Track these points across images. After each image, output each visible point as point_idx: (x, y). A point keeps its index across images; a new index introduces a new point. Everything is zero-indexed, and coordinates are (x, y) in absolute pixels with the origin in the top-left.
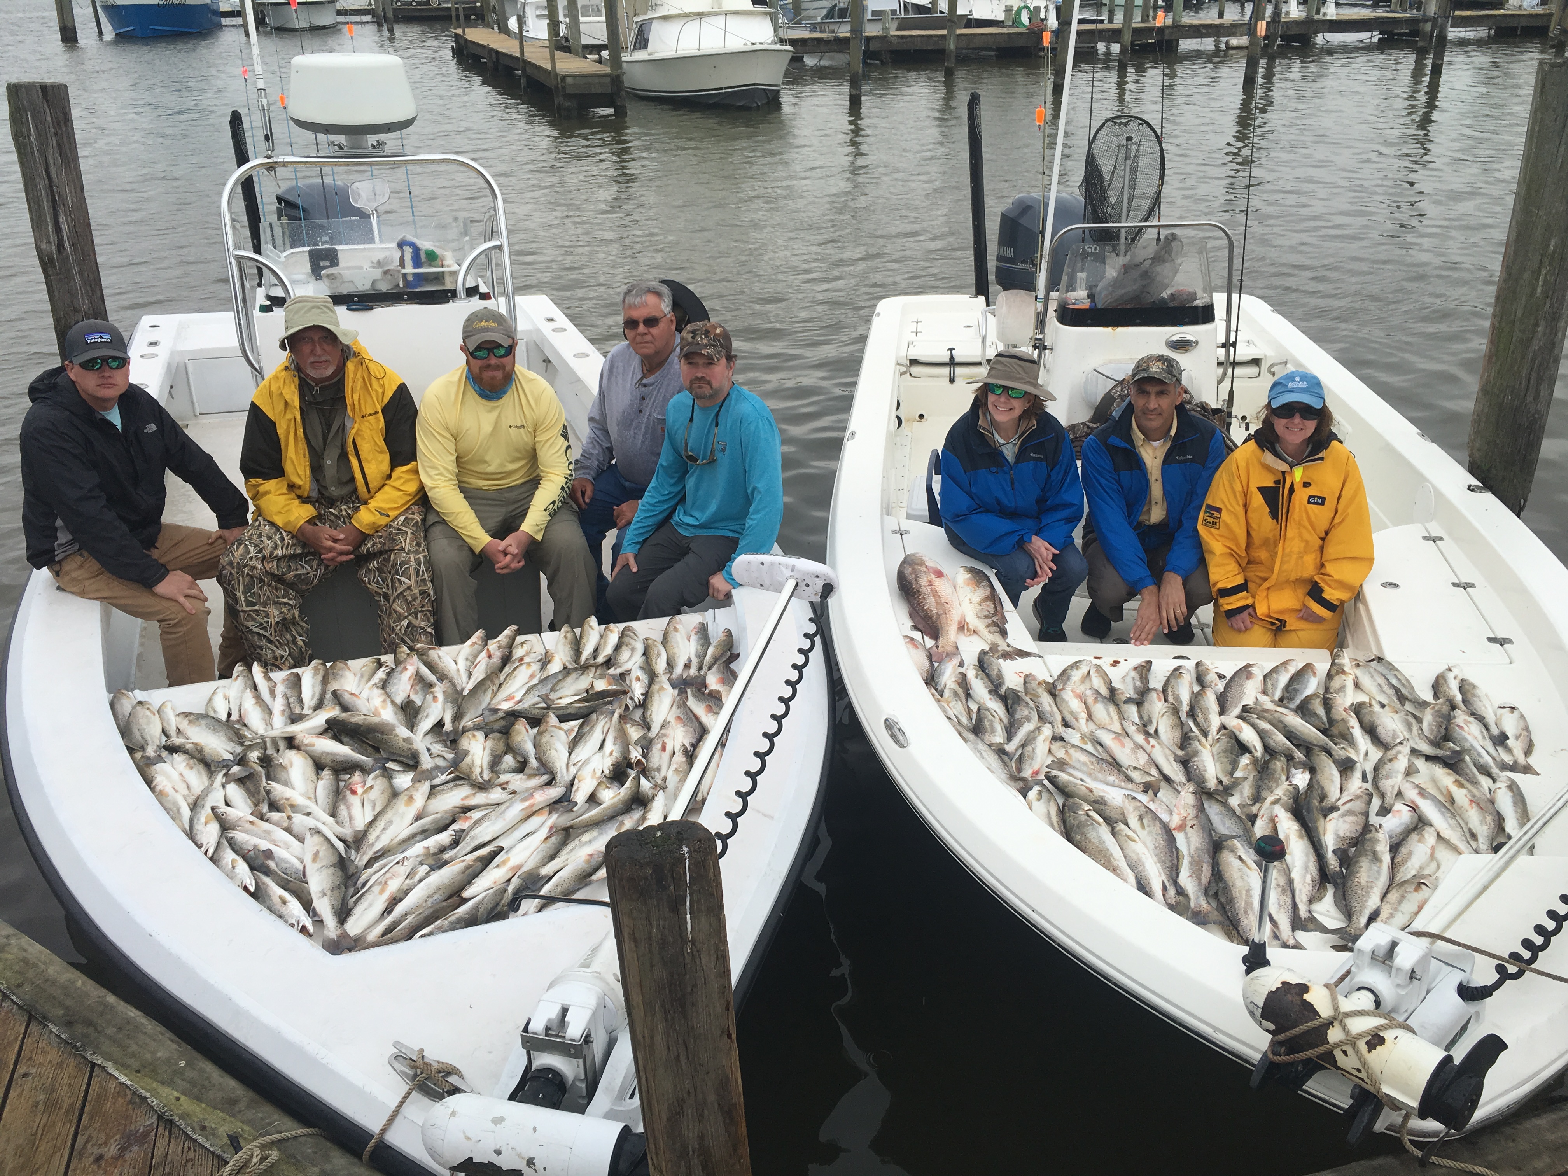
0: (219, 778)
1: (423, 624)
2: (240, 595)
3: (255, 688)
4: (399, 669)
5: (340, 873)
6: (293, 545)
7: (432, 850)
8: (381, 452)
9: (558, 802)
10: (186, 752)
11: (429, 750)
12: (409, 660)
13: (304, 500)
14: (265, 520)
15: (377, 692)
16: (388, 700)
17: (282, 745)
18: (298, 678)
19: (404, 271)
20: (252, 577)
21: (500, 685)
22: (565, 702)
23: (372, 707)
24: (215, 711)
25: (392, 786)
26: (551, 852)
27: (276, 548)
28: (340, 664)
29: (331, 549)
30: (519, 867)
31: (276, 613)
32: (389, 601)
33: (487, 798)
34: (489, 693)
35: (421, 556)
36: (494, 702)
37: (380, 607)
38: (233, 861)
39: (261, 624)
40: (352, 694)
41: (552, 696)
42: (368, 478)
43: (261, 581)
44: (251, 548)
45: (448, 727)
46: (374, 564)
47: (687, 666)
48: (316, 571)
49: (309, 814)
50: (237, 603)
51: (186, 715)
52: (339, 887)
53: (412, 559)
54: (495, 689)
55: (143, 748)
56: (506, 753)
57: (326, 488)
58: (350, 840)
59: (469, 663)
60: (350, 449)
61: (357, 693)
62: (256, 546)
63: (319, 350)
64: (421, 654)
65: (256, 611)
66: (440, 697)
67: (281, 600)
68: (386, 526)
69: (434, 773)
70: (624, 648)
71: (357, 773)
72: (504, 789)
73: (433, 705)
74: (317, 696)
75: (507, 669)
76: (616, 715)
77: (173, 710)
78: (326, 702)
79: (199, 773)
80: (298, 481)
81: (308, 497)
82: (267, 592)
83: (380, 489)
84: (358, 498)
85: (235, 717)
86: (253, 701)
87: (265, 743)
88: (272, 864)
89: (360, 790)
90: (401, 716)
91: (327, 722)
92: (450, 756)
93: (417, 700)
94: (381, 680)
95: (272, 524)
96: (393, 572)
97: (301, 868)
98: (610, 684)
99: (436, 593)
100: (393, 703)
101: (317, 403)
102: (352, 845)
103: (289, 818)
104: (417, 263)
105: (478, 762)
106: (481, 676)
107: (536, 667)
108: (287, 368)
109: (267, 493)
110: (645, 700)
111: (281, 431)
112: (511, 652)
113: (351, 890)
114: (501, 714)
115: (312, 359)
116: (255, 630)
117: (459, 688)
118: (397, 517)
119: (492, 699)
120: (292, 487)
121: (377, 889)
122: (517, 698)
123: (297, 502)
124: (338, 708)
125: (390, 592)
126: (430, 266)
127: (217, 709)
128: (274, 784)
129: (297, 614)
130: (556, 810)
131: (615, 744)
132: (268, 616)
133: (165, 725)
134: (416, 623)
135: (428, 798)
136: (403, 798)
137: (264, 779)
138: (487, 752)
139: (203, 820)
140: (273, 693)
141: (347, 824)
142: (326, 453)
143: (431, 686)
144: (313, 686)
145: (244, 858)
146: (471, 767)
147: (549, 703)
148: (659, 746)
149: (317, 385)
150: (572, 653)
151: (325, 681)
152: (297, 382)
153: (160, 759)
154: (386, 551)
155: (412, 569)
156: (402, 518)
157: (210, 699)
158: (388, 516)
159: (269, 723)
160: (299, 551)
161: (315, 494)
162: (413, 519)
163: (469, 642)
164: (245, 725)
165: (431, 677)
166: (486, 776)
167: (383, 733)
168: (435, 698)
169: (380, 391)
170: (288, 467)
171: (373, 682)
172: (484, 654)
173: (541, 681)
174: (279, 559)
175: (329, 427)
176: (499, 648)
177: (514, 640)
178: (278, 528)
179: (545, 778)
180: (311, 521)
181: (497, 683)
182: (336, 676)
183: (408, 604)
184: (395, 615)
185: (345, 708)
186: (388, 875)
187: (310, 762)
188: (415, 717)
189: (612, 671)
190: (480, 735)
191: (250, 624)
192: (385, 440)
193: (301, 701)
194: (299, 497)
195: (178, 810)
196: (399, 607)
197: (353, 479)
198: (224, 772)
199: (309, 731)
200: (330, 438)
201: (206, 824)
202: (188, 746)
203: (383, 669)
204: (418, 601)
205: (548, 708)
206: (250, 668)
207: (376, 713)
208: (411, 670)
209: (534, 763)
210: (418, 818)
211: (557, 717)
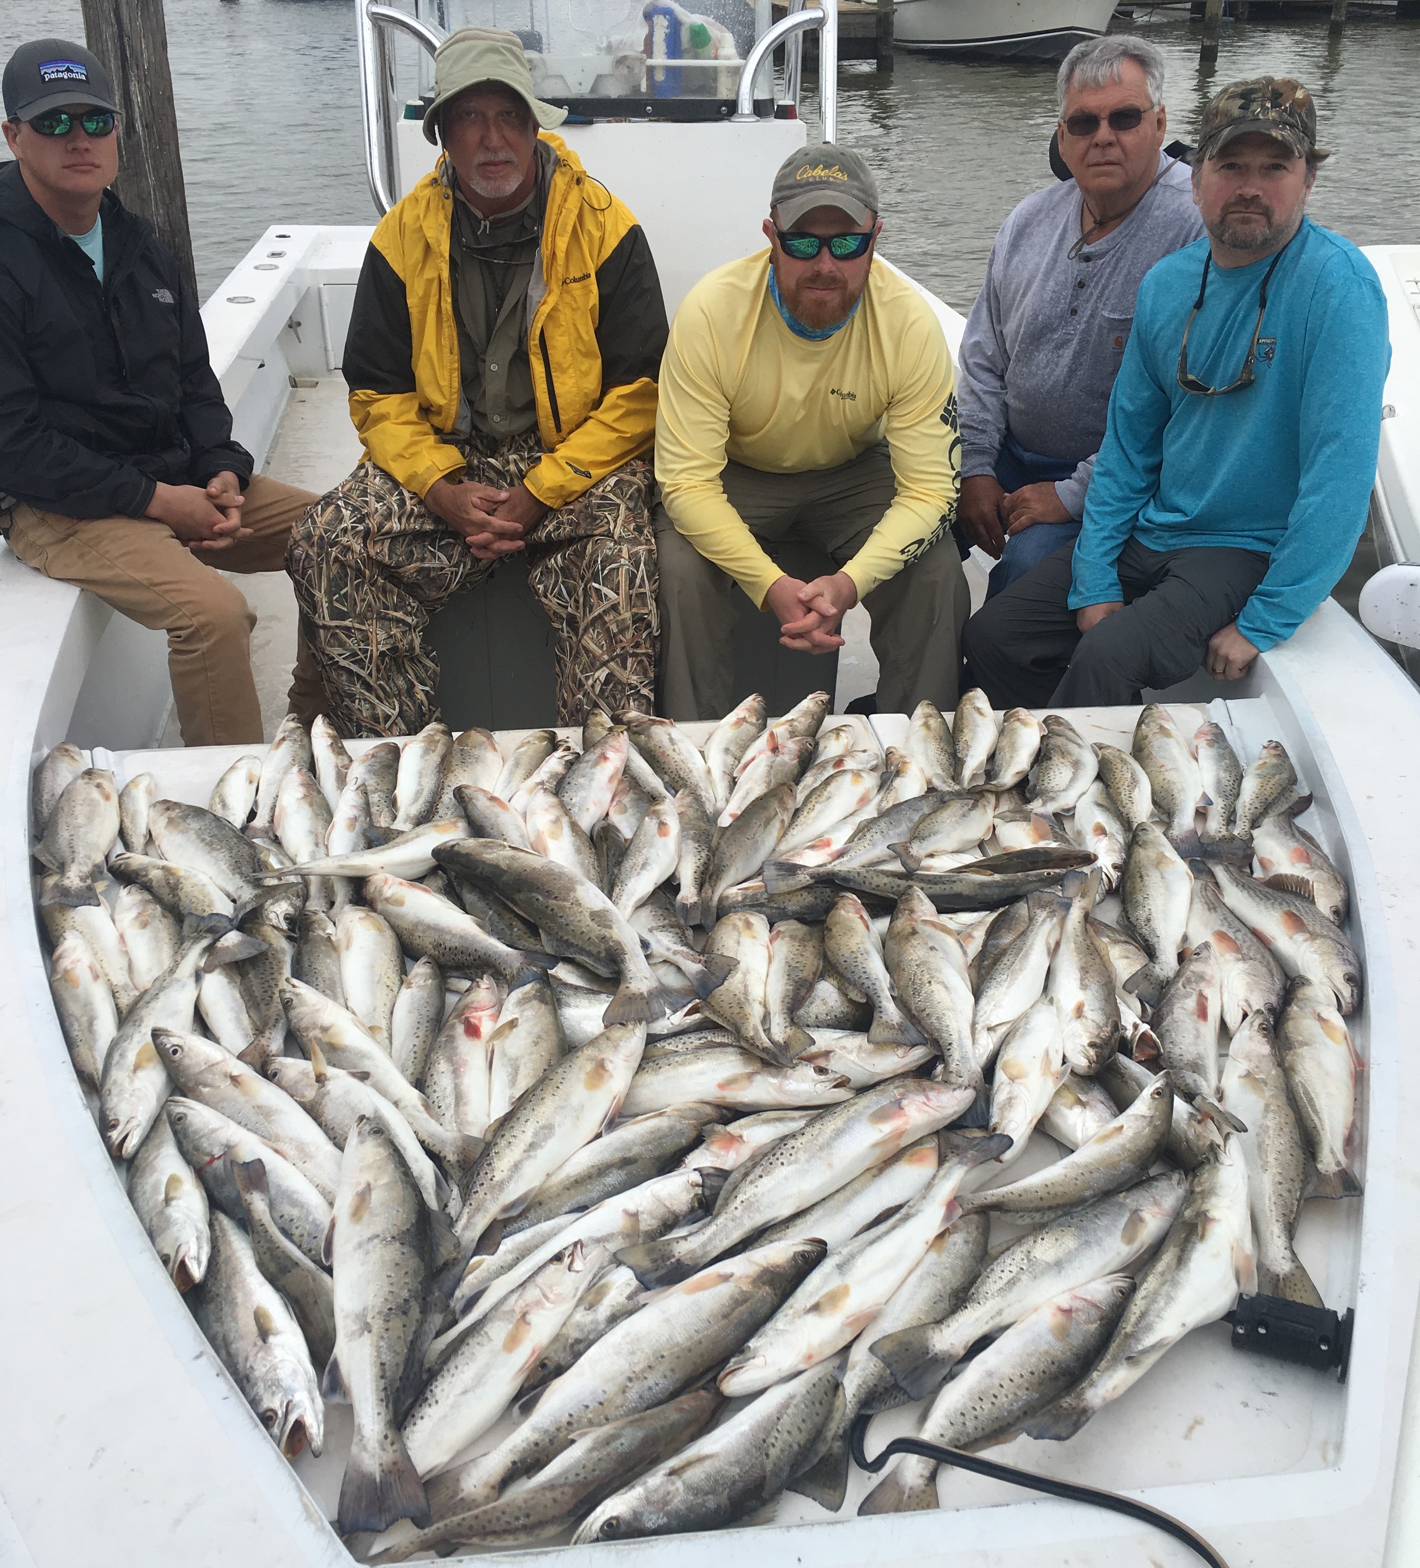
0: (194, 956)
1: (634, 679)
2: (320, 596)
3: (312, 767)
4: (592, 756)
5: (413, 1263)
6: (420, 516)
7: (648, 1223)
8: (587, 355)
9: (956, 1125)
10: (147, 887)
11: (645, 945)
12: (612, 742)
13: (445, 436)
14: (376, 467)
15: (544, 801)
16: (565, 820)
17: (341, 893)
18: (396, 752)
19: (650, 62)
20: (343, 565)
21: (797, 813)
22: (942, 865)
23: (530, 830)
24: (224, 805)
25: (558, 1026)
26: (956, 1280)
27: (388, 516)
28: (476, 736)
29: (482, 526)
30: (870, 1318)
31: (382, 635)
32: (577, 634)
33: (780, 1089)
34: (775, 828)
35: (641, 549)
36: (783, 847)
37: (560, 641)
38: (173, 1181)
39: (355, 654)
40: (493, 799)
41: (916, 849)
42: (560, 401)
43: (359, 573)
44: (346, 513)
45: (688, 893)
46: (556, 561)
47: (1201, 814)
48: (457, 565)
49: (364, 1076)
50: (315, 611)
51: (168, 805)
52: (404, 1310)
53: (625, 554)
54: (787, 821)
55: (62, 868)
56: (822, 976)
57: (483, 416)
58: (451, 1157)
59: (730, 760)
60: (534, 342)
61: (504, 798)
62: (355, 509)
63: (495, 139)
64: (636, 732)
65: (348, 629)
66: (674, 825)
67: (392, 613)
68: (583, 494)
69: (656, 1007)
70: (1056, 760)
71: (486, 982)
72: (821, 1071)
73: (659, 841)
74: (426, 795)
75: (810, 780)
76: (1075, 914)
77: (149, 792)
78: (441, 811)
79: (156, 939)
80: (438, 399)
81: (454, 432)
82: (366, 596)
83: (578, 426)
84: (538, 442)
85: (260, 822)
86: (300, 792)
87: (306, 884)
88: (258, 1204)
89: (487, 1027)
90: (589, 858)
91: (436, 853)
92: (693, 967)
93: (625, 825)
94: (554, 776)
95: (387, 475)
96: (588, 575)
97: (327, 1224)
98: (1043, 837)
99: (661, 626)
100: (574, 827)
101: (483, 252)
102: (456, 1173)
103: (320, 1079)
104: (674, 50)
105: (757, 992)
106: (758, 790)
107: (870, 781)
108: (434, 182)
109: (383, 417)
110: (1122, 880)
111: (412, 301)
112: (817, 744)
113: (437, 1320)
114: (803, 878)
115: (480, 158)
116: (344, 663)
117: (710, 809)
118: (603, 479)
119: (779, 841)
120: (426, 411)
121: (498, 1331)
122: (838, 844)
123: (432, 439)
124: (462, 825)
125: (579, 614)
126: (696, 57)
127: (230, 801)
128: (302, 988)
129: (417, 642)
130: (956, 1149)
131: (1084, 987)
132: (366, 640)
133: (127, 823)
134: (624, 675)
135: (640, 1068)
136: (582, 1064)
137: (287, 971)
138: (778, 966)
139: (131, 1057)
140: (341, 780)
141: (449, 1113)
142: (491, 350)
143: (653, 799)
144: (421, 775)
145: (201, 1174)
146: (741, 1003)
147: (912, 864)
148: (1191, 1003)
149: (486, 217)
150: (944, 758)
151: (444, 767)
152: (450, 210)
153: (88, 897)
154: (581, 538)
155: (623, 572)
156: (612, 481)
157: (222, 780)
158: (588, 475)
159: (321, 843)
160: (429, 527)
161: (465, 427)
162: (631, 484)
163: (731, 717)
164: (277, 841)
165: (654, 781)
166: (779, 1030)
167: (548, 894)
168: (662, 824)
169: (597, 234)
170: (422, 371)
171: (538, 777)
172: (763, 741)
173: (883, 814)
174: (395, 538)
175: (501, 299)
176: (793, 734)
177: (820, 721)
178: (396, 484)
179: (918, 1055)
180: (452, 477)
181: (792, 806)
182: (465, 759)
183: (612, 639)
184: (585, 658)
185: (477, 829)
186: (532, 1293)
187: (389, 941)
188: (619, 864)
189: (1036, 806)
190: (759, 922)
191: (335, 651)
192: (597, 332)
193: (393, 803)
194: (437, 431)
195: (91, 1024)
196: (592, 642)
197: (531, 405)
198: (205, 943)
199: (395, 870)
200: (499, 322)
201: (137, 1068)
202: (155, 874)
203: (559, 753)
204: (629, 635)
205: (909, 875)
206: (307, 726)
207: (538, 848)
208: (614, 762)
209: (890, 1011)
210: (613, 1122)
211: (932, 898)
